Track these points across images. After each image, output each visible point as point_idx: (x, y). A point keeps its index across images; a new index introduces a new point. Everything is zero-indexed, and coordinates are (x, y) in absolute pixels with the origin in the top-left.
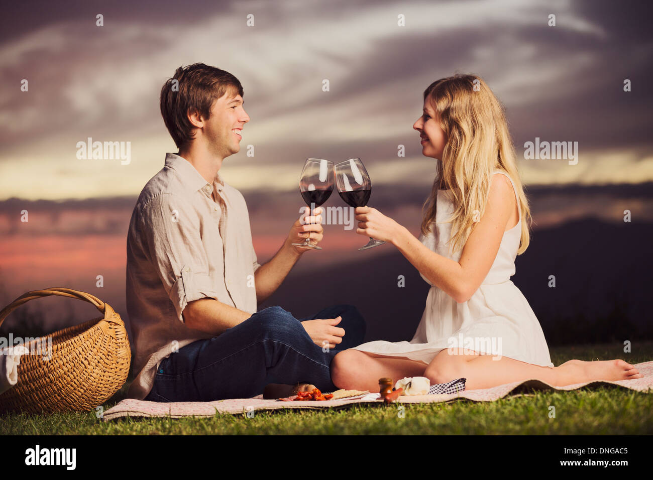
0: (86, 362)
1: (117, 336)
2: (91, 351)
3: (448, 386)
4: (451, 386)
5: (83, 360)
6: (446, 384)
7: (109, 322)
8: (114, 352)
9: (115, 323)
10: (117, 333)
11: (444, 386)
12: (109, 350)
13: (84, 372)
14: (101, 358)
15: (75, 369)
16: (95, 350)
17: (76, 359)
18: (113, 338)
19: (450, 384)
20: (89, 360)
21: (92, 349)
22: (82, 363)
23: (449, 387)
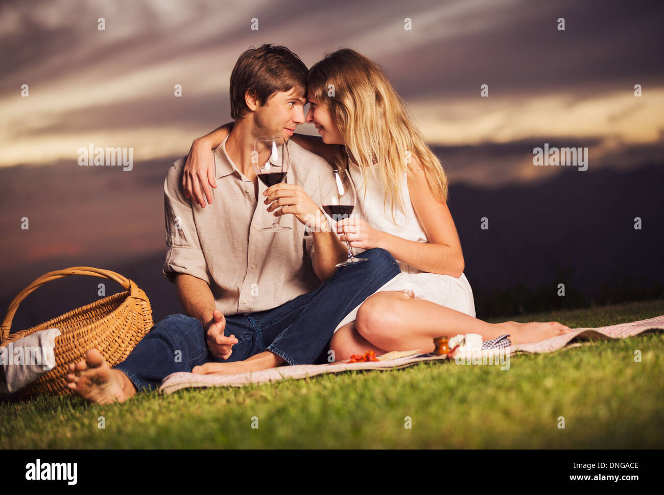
0: (120, 341)
1: (144, 312)
2: (124, 329)
3: (495, 342)
4: (498, 342)
5: (117, 339)
6: (493, 341)
7: (136, 298)
8: (143, 329)
9: (142, 299)
10: (144, 310)
11: (491, 343)
12: (139, 327)
13: (118, 351)
14: (133, 336)
15: (110, 348)
16: (126, 328)
17: (110, 338)
18: (141, 314)
19: (497, 341)
20: (123, 338)
21: (124, 327)
22: (116, 341)
23: (495, 344)
